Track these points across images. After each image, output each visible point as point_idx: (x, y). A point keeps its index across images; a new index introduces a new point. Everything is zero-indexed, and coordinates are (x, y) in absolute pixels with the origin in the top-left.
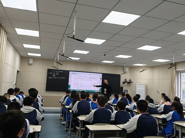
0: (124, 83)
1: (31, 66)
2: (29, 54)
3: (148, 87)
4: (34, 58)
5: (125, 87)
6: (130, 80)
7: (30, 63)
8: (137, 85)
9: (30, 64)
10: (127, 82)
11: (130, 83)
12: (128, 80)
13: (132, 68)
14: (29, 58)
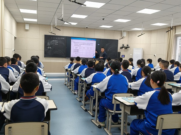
0: (122, 48)
1: (28, 32)
2: (25, 19)
3: (145, 51)
4: (31, 24)
5: (122, 52)
6: (128, 45)
8: (135, 50)
9: (27, 30)
10: (124, 47)
13: (130, 33)
14: (25, 23)
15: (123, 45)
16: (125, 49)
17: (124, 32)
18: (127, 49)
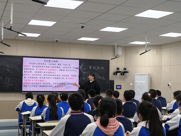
3: (153, 79)
5: (117, 81)
6: (125, 69)
8: (136, 77)
10: (120, 72)
15: (118, 69)
16: (121, 74)
17: (118, 48)
18: (124, 75)
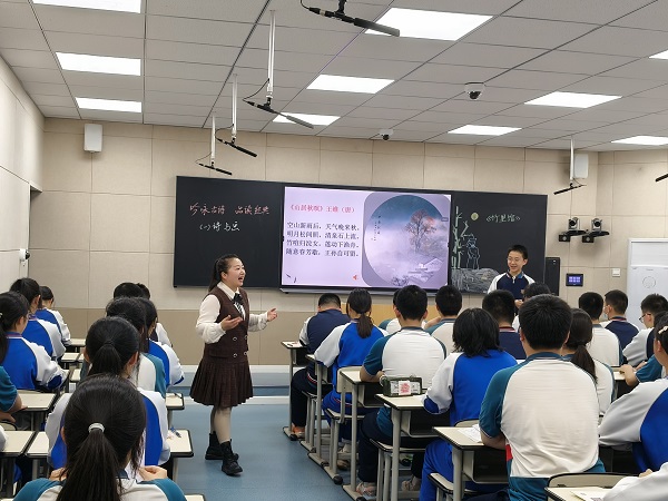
0: (565, 237)
1: (96, 165)
2: (85, 103)
4: (112, 125)
5: (570, 260)
6: (598, 224)
7: (88, 147)
8: (635, 250)
9: (91, 156)
10: (580, 233)
11: (594, 235)
12: (585, 224)
13: (607, 159)
14: (82, 121)
15: (574, 223)
16: (584, 240)
17: (578, 156)
